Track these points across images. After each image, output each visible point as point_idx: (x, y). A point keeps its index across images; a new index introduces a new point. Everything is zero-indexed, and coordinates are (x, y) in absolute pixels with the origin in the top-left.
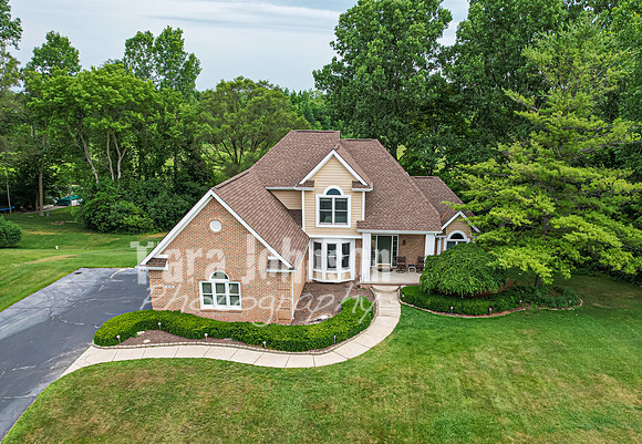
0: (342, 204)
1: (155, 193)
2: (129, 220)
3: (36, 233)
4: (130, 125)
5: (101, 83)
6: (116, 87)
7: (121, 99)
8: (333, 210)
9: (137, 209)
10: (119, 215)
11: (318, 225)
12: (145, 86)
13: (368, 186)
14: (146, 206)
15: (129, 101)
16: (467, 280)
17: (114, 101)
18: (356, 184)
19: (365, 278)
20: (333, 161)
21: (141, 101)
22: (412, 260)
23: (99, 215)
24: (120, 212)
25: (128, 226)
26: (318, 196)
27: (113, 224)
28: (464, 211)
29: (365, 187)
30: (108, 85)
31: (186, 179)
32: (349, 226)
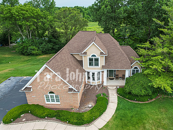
0: (97, 60)
1: (42, 43)
2: (34, 52)
3: (5, 56)
4: (32, 23)
5: (22, 10)
6: (27, 11)
7: (29, 15)
8: (94, 61)
9: (36, 49)
10: (31, 51)
11: (88, 67)
12: (37, 11)
13: (106, 54)
14: (39, 47)
15: (31, 16)
16: (141, 91)
17: (26, 16)
18: (102, 53)
19: (105, 84)
20: (93, 45)
21: (35, 16)
22: (120, 75)
23: (25, 51)
24: (31, 50)
25: (34, 54)
26: (88, 57)
27: (29, 53)
28: (139, 60)
29: (105, 54)
30: (24, 10)
31: (52, 38)
32: (99, 67)
